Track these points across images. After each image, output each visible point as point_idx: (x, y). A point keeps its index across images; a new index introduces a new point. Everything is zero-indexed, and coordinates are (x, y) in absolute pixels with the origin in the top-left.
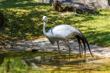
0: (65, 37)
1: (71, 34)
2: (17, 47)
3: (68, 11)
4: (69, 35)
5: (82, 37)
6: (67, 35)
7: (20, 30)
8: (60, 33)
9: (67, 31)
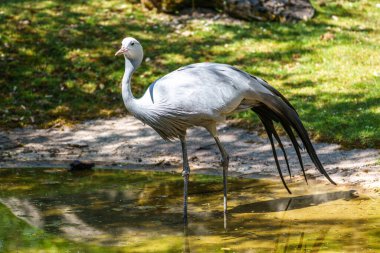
0: (214, 111)
1: (234, 100)
2: (10, 156)
4: (228, 104)
5: (276, 110)
6: (219, 102)
7: (15, 88)
8: (193, 98)
9: (219, 89)
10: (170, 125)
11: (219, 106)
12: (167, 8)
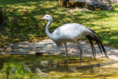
0: (74, 38)
1: (80, 34)
3: (77, 6)
6: (76, 35)
7: (22, 30)
8: (68, 34)
9: (75, 31)
10: (60, 42)
11: (75, 36)
12: (68, 6)
